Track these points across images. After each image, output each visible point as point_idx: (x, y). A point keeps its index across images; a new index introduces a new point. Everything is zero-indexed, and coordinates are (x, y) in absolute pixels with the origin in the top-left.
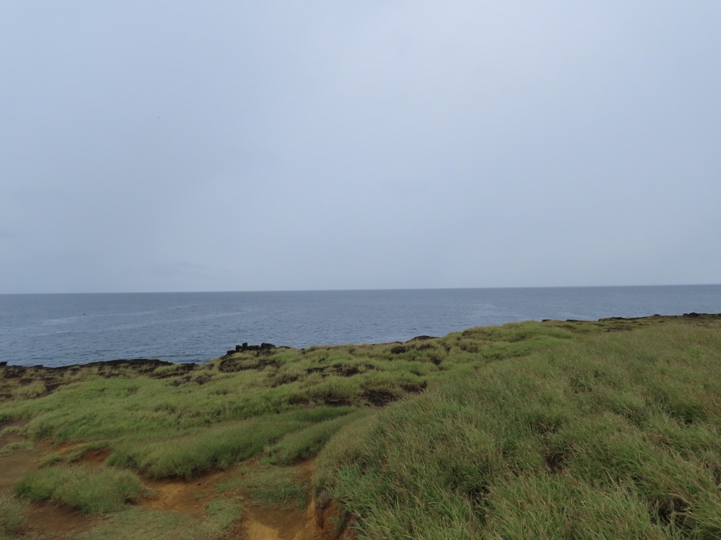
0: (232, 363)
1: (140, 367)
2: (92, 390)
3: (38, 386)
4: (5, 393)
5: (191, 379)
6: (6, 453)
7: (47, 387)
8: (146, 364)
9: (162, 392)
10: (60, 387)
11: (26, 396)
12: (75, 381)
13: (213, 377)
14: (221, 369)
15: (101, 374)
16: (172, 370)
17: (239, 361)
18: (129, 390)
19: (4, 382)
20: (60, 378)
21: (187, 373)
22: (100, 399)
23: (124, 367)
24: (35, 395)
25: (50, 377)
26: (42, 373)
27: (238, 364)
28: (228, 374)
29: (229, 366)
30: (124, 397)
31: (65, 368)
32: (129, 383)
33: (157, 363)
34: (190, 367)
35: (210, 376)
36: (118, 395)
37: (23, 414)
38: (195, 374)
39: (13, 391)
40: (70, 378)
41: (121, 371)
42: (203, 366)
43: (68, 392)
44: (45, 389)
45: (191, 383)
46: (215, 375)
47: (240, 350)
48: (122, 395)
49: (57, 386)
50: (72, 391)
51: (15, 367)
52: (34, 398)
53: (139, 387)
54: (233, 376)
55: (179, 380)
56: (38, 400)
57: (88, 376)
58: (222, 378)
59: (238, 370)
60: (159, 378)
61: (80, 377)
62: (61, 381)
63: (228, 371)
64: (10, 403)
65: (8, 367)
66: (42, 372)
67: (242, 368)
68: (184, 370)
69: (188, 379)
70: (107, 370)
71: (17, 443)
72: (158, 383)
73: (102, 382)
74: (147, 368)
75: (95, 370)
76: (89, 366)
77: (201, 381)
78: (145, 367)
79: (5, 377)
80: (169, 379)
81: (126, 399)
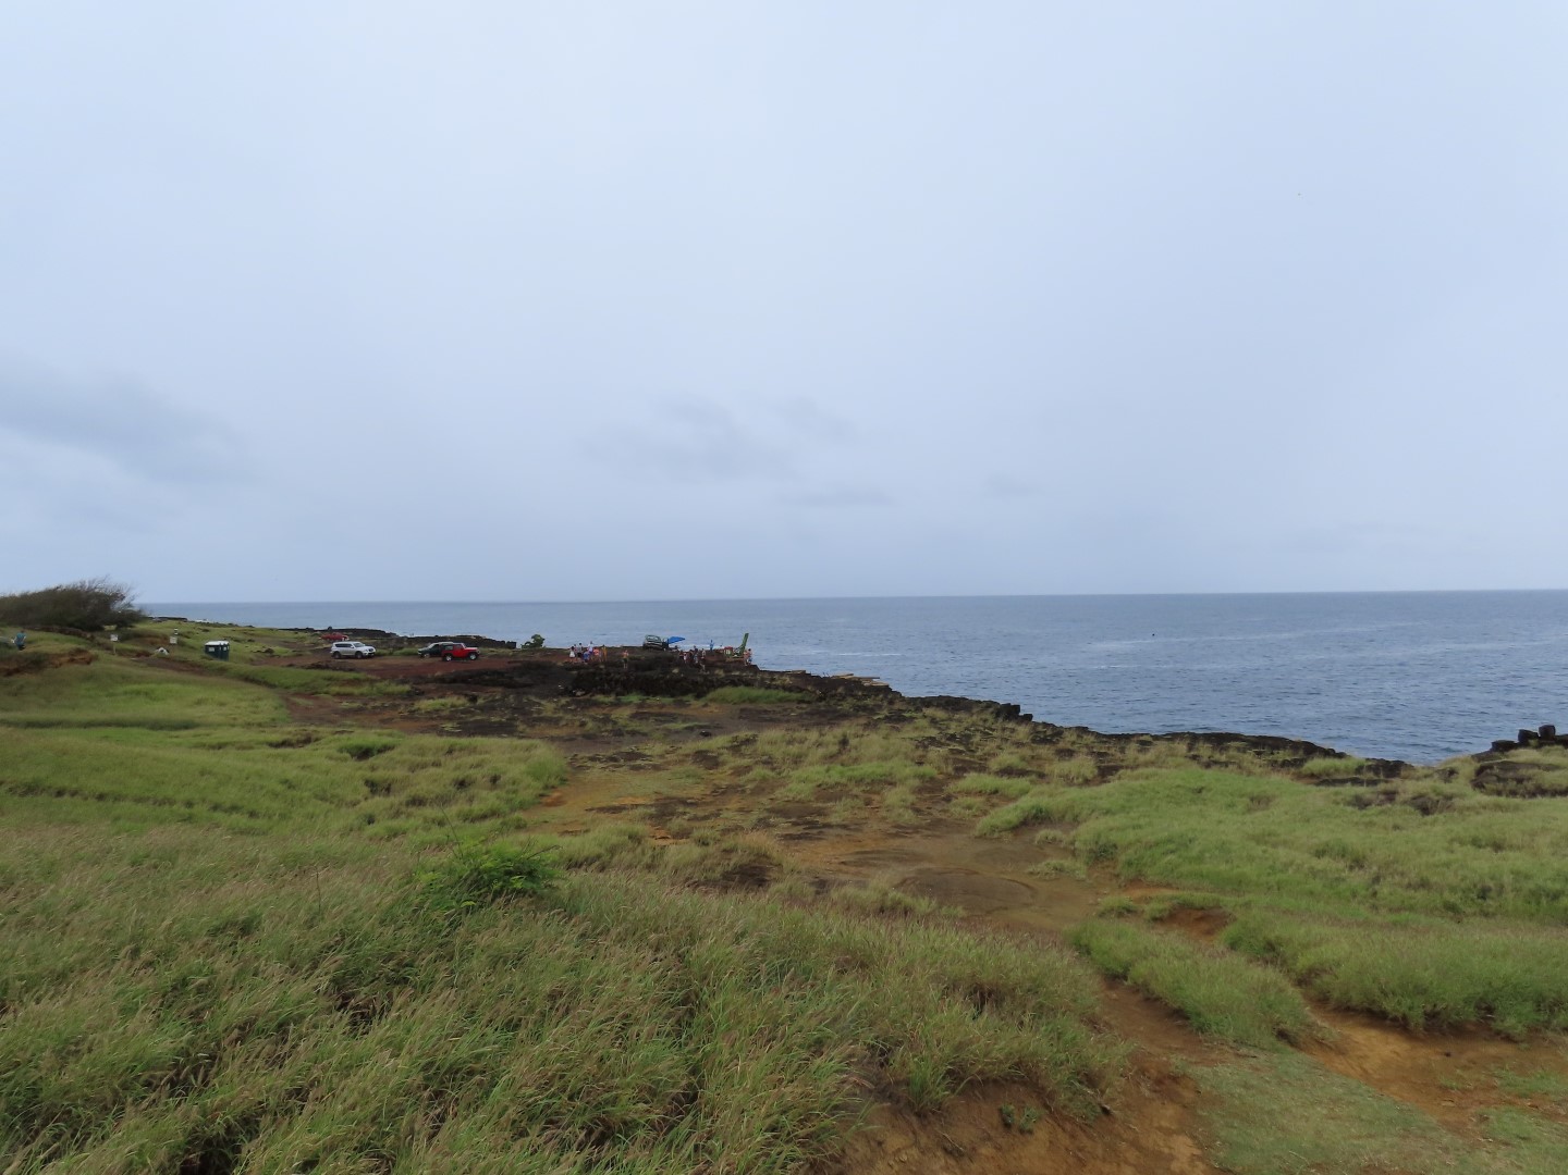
0: (1511, 774)
1: (1272, 754)
2: (1179, 786)
3: (1084, 765)
4: (1035, 769)
5: (1399, 798)
6: (1047, 874)
7: (1099, 767)
8: (1285, 748)
9: (1328, 816)
10: (1121, 771)
11: (1068, 780)
12: (1147, 764)
13: (1457, 802)
14: (1478, 785)
15: (1194, 758)
16: (1347, 771)
17: (1531, 772)
18: (1252, 800)
19: (1032, 749)
20: (1119, 755)
21: (1386, 782)
22: (1194, 808)
23: (1238, 749)
24: (1081, 780)
25: (1103, 751)
26: (1089, 742)
27: (1529, 779)
28: (1502, 800)
29: (1499, 779)
30: (1243, 814)
31: (1124, 738)
32: (1251, 786)
33: (1310, 749)
34: (1392, 769)
35: (1449, 798)
36: (1231, 806)
37: (1066, 812)
38: (1408, 787)
39: (1047, 769)
40: (1136, 759)
41: (1233, 757)
42: (1426, 772)
43: (1136, 784)
44: (1096, 771)
45: (1398, 807)
46: (1462, 796)
47: (1532, 742)
48: (1240, 808)
49: (1116, 769)
50: (1144, 783)
51: (1045, 725)
52: (1080, 785)
53: (1274, 797)
54: (1517, 808)
55: (1368, 796)
56: (1088, 791)
57: (1170, 758)
58: (1484, 808)
59: (1533, 795)
60: (1318, 784)
61: (1154, 758)
62: (1122, 761)
63: (1499, 793)
64: (1044, 787)
65: (1037, 724)
66: (1089, 739)
67: (1541, 791)
68: (1377, 774)
69: (1390, 796)
70: (1204, 750)
71: (1062, 862)
72: (1318, 796)
73: (1194, 775)
74: (1288, 758)
75: (1182, 747)
76: (1168, 740)
77: (1424, 807)
78: (1282, 755)
79: (1034, 741)
80: (1338, 789)
81: (1248, 818)
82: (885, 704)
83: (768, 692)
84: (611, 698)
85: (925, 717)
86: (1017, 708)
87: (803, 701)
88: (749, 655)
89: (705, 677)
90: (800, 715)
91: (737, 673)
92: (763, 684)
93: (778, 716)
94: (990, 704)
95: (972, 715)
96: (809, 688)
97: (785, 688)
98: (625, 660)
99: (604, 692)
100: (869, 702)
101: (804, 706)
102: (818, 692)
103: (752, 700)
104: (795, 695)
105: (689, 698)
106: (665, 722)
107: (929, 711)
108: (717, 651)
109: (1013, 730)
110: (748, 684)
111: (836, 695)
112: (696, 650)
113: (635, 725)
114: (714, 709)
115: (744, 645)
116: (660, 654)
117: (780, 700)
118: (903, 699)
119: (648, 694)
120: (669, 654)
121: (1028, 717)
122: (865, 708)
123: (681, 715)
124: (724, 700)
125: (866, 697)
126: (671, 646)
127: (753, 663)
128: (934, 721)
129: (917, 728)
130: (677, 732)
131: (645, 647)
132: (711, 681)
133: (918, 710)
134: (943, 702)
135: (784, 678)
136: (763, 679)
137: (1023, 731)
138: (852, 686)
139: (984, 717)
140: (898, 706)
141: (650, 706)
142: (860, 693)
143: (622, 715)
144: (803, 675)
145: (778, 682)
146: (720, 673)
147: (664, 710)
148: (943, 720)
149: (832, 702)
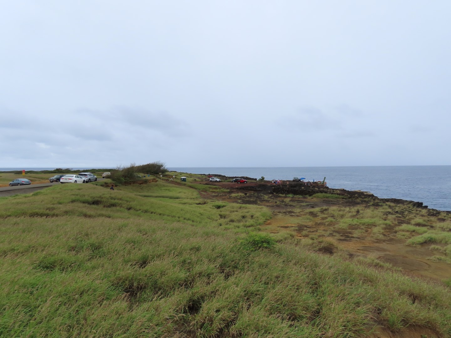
4: (429, 224)
6: (434, 260)
11: (443, 229)
19: (428, 218)
24: (448, 229)
37: (442, 240)
39: (434, 225)
51: (433, 210)
52: (448, 231)
64: (434, 231)
65: (429, 209)
71: (441, 257)
79: (429, 215)
82: (372, 200)
83: (332, 195)
84: (284, 195)
85: (387, 205)
86: (422, 204)
87: (344, 198)
88: (326, 184)
89: (312, 190)
90: (343, 203)
91: (322, 189)
92: (330, 193)
93: (335, 202)
94: (411, 202)
95: (404, 205)
96: (346, 194)
97: (338, 194)
98: (288, 185)
99: (282, 193)
100: (366, 199)
101: (344, 200)
102: (349, 196)
103: (327, 197)
104: (341, 196)
105: (307, 196)
106: (300, 203)
107: (388, 203)
108: (315, 182)
109: (420, 211)
110: (326, 192)
111: (355, 197)
112: (309, 182)
113: (291, 203)
114: (315, 200)
115: (324, 181)
116: (298, 183)
117: (336, 198)
118: (378, 199)
119: (295, 194)
120: (301, 183)
121: (426, 207)
122: (365, 201)
123: (304, 201)
124: (318, 197)
125: (365, 198)
126: (301, 180)
127: (327, 186)
128: (390, 206)
129: (384, 209)
130: (303, 206)
131: (294, 181)
132: (314, 191)
133: (384, 202)
134: (393, 200)
135: (337, 191)
136: (330, 191)
137: (424, 211)
138: (361, 194)
139: (409, 206)
140: (376, 201)
141: (295, 198)
142: (363, 197)
143: (287, 200)
144: (344, 190)
145: (336, 192)
146: (317, 189)
147: (299, 199)
148: (393, 206)
149: (354, 199)
